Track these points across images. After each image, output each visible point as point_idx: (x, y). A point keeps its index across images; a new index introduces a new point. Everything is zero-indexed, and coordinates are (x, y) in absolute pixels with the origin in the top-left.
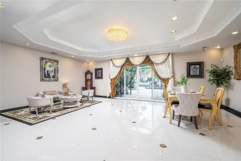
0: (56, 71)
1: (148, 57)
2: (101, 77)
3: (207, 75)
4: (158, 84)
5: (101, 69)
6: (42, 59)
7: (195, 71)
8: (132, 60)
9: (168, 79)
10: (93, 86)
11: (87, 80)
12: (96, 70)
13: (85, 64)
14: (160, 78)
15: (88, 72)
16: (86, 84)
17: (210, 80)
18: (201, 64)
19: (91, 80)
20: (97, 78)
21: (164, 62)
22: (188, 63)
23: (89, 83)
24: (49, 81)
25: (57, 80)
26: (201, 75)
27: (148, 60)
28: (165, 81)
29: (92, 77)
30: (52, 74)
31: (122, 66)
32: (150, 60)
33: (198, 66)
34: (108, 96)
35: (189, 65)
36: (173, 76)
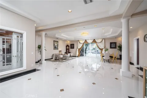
0: (58, 45)
1: (94, 40)
2: (74, 48)
3: (117, 48)
4: (99, 51)
5: (74, 44)
6: (54, 41)
7: (113, 46)
8: (87, 41)
9: (103, 49)
10: (70, 52)
11: (67, 49)
12: (71, 45)
13: (66, 42)
14: (99, 48)
15: (67, 46)
16: (66, 51)
17: (118, 49)
18: (115, 43)
19: (69, 49)
20: (71, 48)
21: (101, 42)
22: (110, 43)
23: (68, 51)
24: (56, 49)
25: (58, 49)
26: (115, 48)
27: (94, 41)
28: (102, 50)
29: (69, 48)
30: (56, 47)
31: (83, 43)
32: (95, 41)
33: (114, 44)
34: (77, 56)
35: (111, 43)
36: (105, 48)
